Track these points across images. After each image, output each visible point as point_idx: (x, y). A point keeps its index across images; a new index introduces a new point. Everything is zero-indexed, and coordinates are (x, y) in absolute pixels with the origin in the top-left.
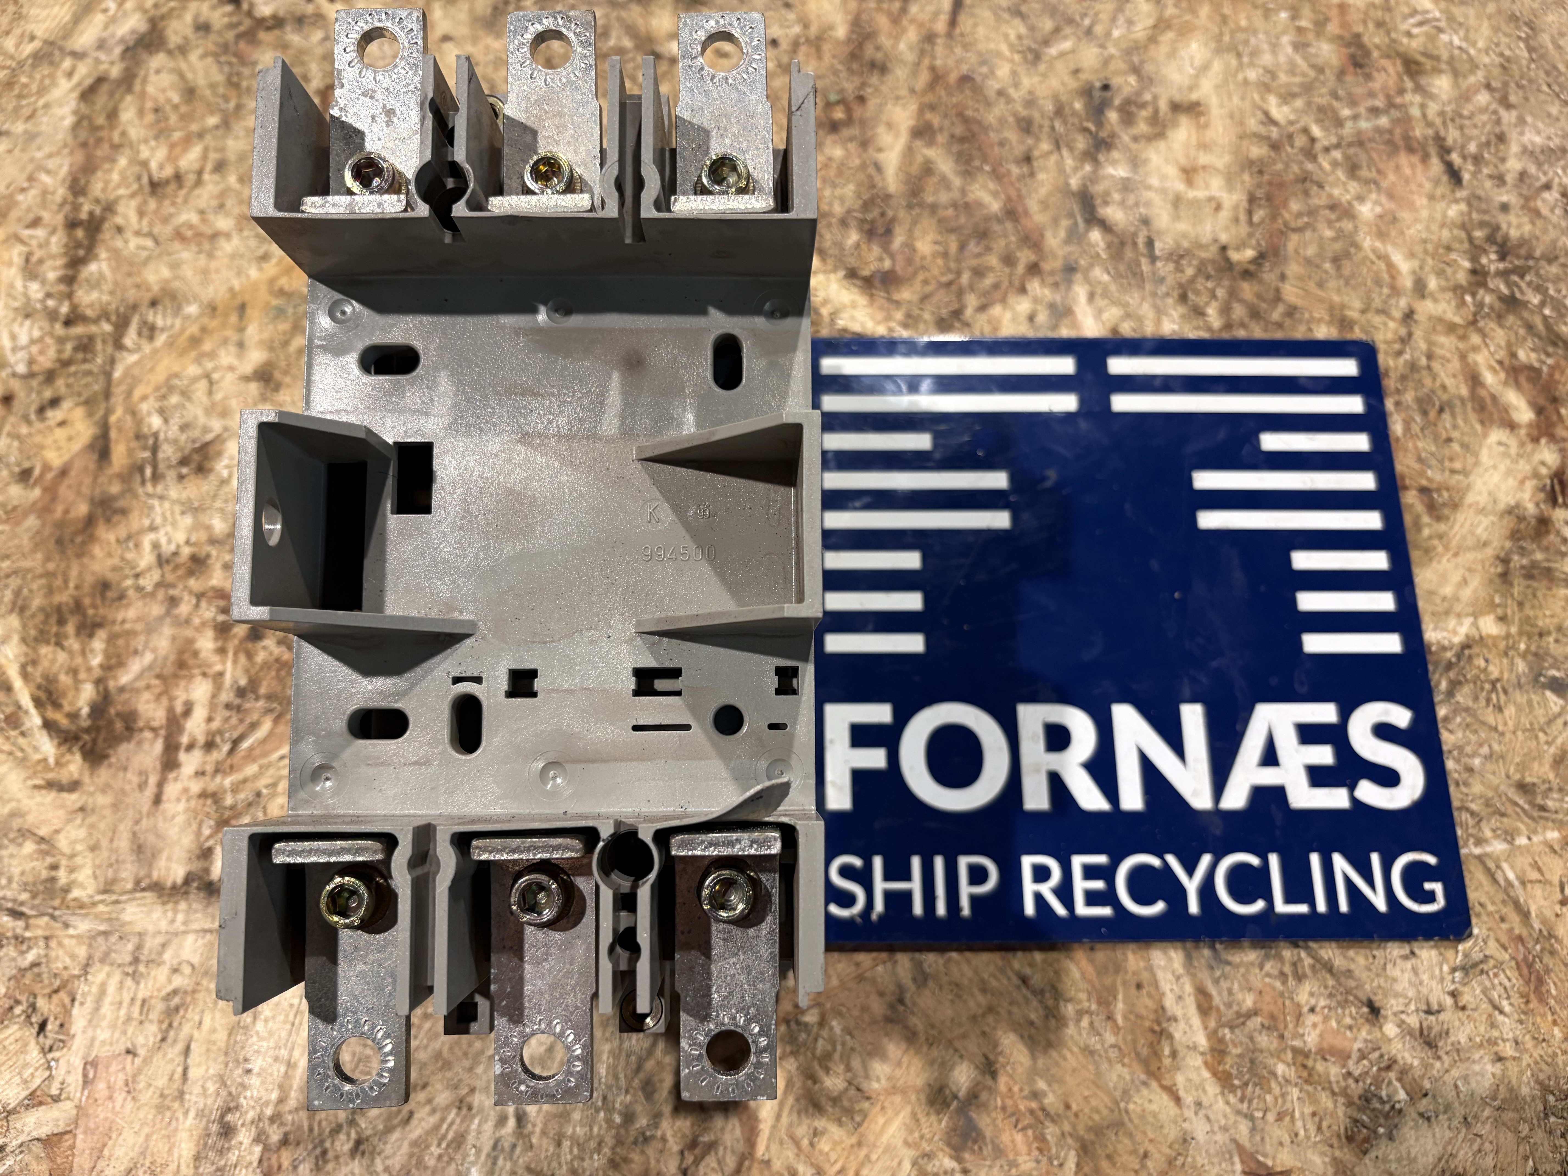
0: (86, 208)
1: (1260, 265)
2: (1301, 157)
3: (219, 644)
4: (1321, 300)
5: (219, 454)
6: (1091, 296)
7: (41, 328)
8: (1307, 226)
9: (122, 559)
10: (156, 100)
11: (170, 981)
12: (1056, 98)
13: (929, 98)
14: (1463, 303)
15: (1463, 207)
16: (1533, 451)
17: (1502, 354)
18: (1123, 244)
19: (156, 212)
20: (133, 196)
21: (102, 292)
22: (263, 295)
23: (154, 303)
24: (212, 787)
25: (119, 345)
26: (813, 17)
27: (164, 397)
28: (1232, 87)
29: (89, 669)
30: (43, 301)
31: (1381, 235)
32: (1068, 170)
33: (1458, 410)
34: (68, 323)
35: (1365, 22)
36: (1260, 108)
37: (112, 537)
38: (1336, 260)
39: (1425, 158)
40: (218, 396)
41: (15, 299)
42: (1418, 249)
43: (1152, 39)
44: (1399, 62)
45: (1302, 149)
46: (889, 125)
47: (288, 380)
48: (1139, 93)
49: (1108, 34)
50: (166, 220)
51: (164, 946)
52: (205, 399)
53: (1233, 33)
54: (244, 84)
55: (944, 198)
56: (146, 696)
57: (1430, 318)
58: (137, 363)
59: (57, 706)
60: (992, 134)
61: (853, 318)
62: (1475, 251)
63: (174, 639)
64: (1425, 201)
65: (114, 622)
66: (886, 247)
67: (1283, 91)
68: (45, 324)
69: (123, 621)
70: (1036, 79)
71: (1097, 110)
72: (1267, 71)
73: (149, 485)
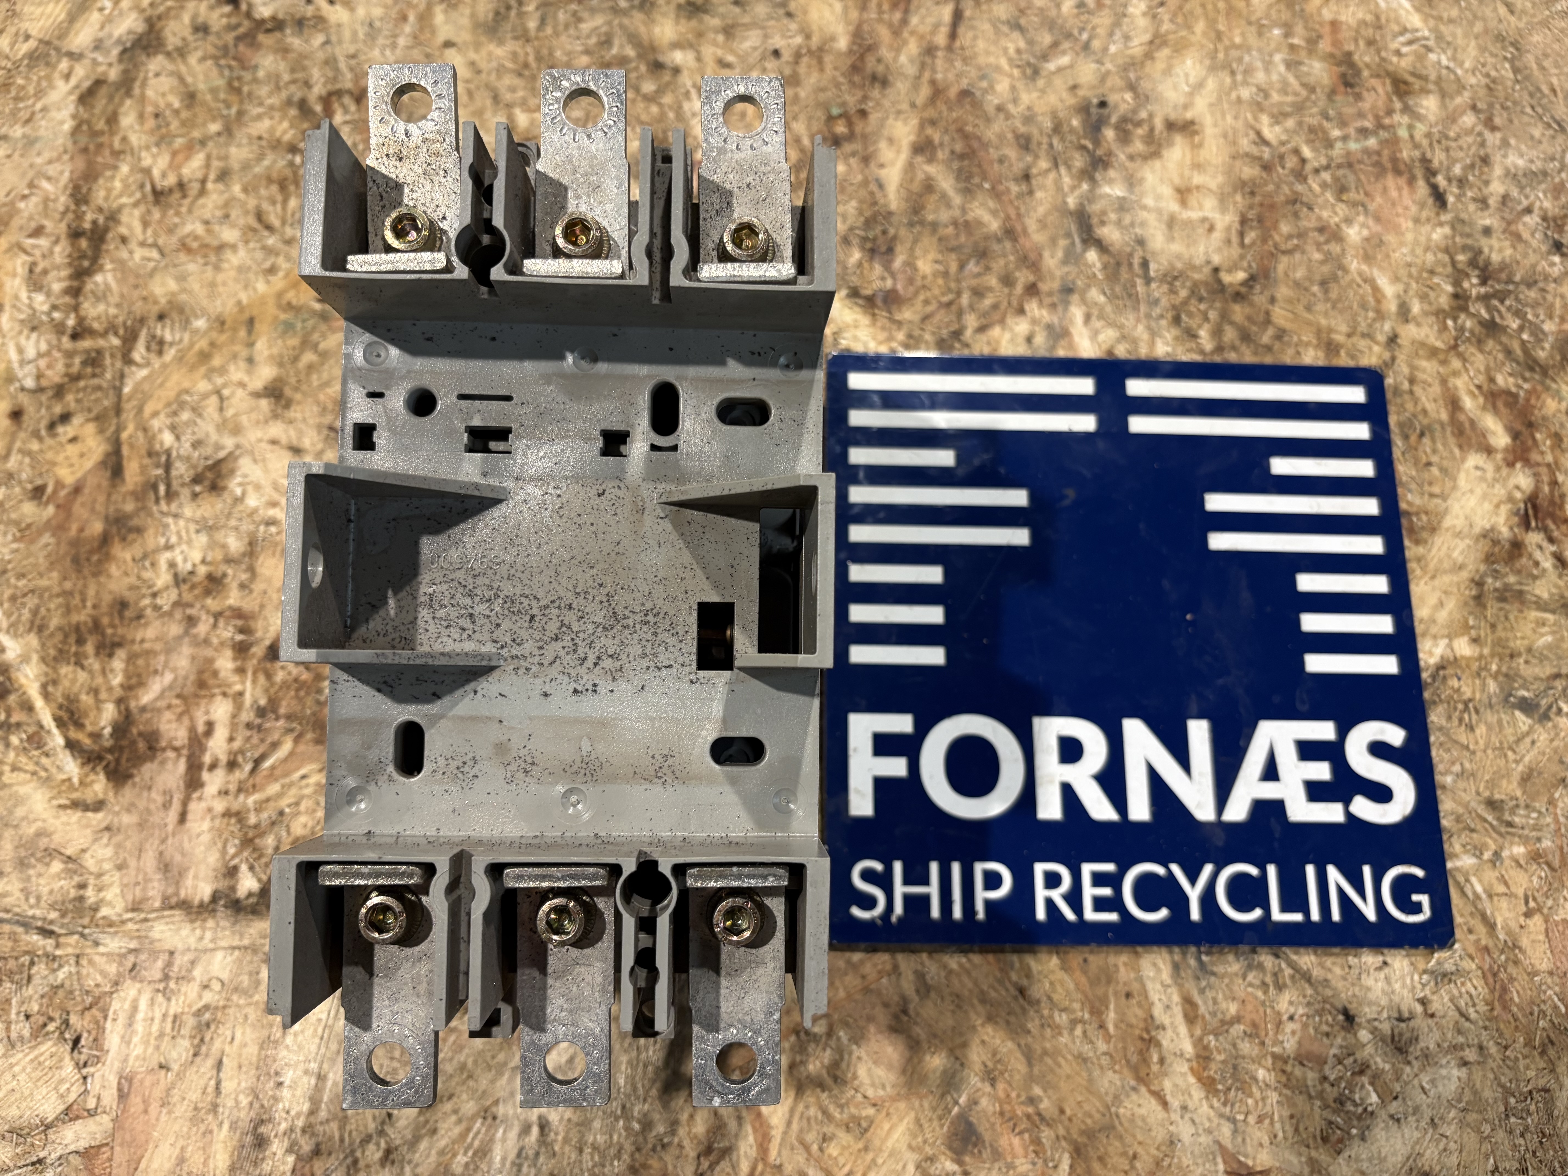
0: (89, 217)
1: (1251, 287)
2: (1292, 179)
3: (238, 663)
4: (1309, 323)
5: (232, 472)
6: (1088, 318)
7: (49, 343)
8: (1296, 248)
9: (139, 577)
10: (156, 106)
11: (200, 997)
12: (1054, 115)
13: (931, 113)
14: (1445, 327)
15: (1447, 230)
16: (1509, 475)
17: (1481, 379)
18: (1118, 264)
19: (160, 222)
20: (136, 205)
21: (108, 304)
22: (271, 309)
23: (161, 317)
24: (236, 806)
25: (128, 360)
26: (815, 28)
27: (175, 413)
28: (1225, 105)
29: (110, 689)
30: (49, 314)
31: (1368, 258)
32: (1066, 189)
33: (1438, 434)
34: (75, 336)
35: (1356, 40)
36: (1252, 127)
37: (128, 556)
38: (1323, 283)
39: (1411, 181)
40: (230, 413)
41: (19, 310)
42: (1403, 273)
43: (1149, 56)
44: (1388, 81)
45: (1292, 170)
46: (891, 141)
47: (298, 396)
48: (1135, 111)
49: (1105, 49)
50: (171, 231)
51: (193, 963)
52: (216, 416)
53: (1227, 49)
54: (246, 89)
55: (944, 216)
56: (168, 715)
57: (1413, 342)
58: (145, 379)
59: (79, 725)
60: (991, 151)
61: (856, 338)
62: (1458, 276)
63: (193, 658)
64: (1410, 224)
65: (133, 641)
66: (887, 266)
67: (1275, 110)
68: (53, 338)
69: (142, 641)
70: (1035, 95)
71: (1095, 127)
72: (1260, 89)
73: (163, 503)
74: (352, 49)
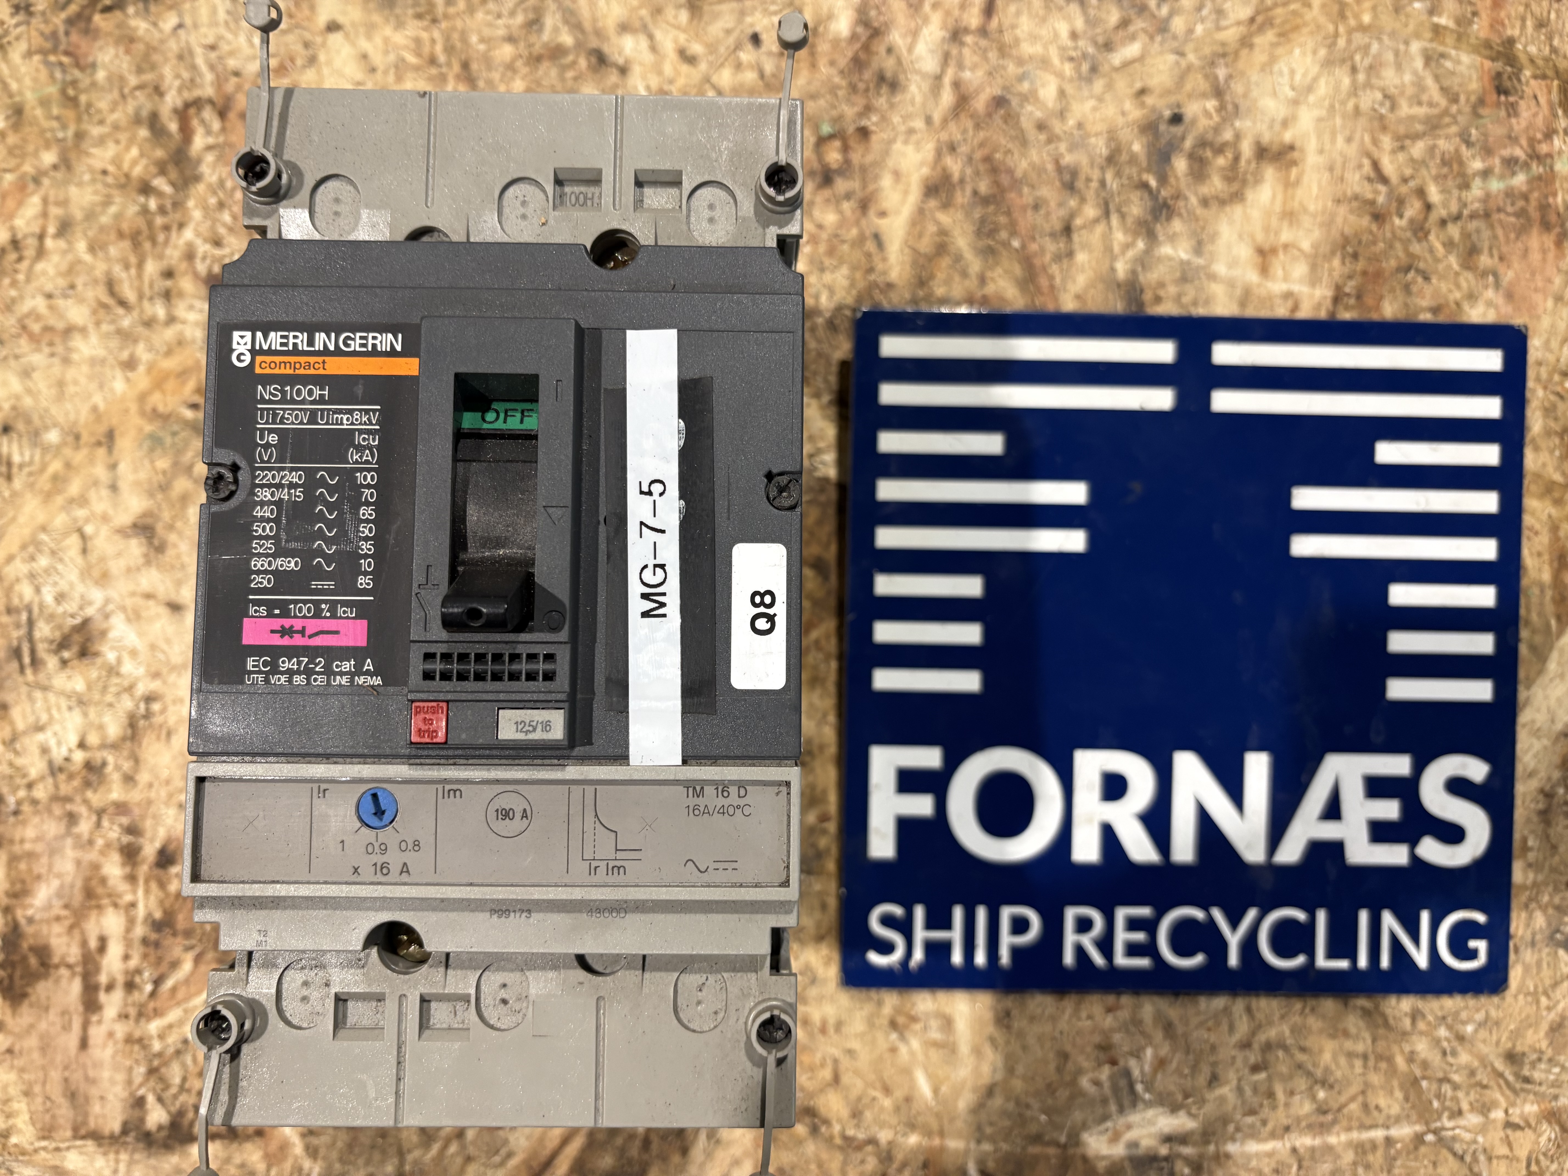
3: (128, 870)
5: (103, 633)
9: (11, 764)
27: (32, 558)
28: (1338, 121)
32: (1116, 249)
36: (1369, 155)
43: (1246, 42)
45: (1412, 221)
46: (897, 175)
47: (173, 536)
48: (1217, 130)
49: (1190, 31)
52: (79, 560)
53: (1350, 32)
60: (1026, 190)
63: (78, 863)
65: (11, 842)
67: (1402, 130)
72: (1386, 96)
73: (29, 671)
74: (210, 40)
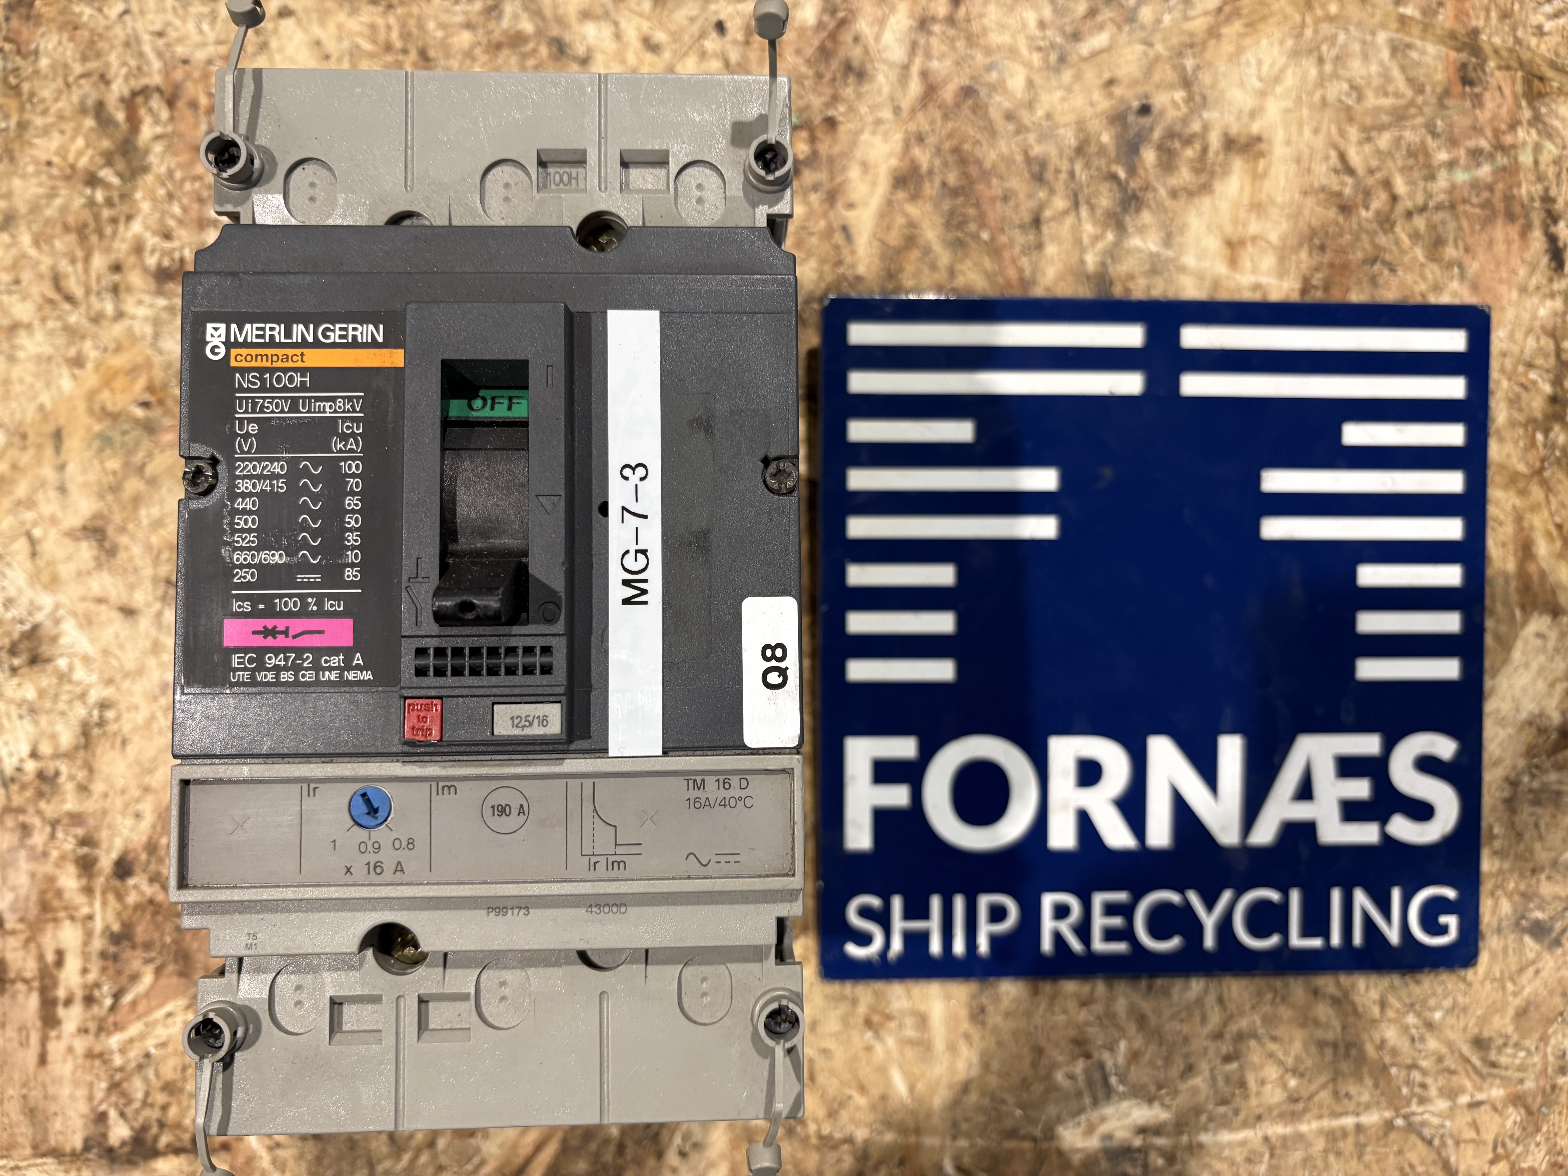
2: (1375, 226)
14: (1533, 444)
15: (1558, 304)
24: (98, 1046)
33: (1499, 590)
35: (1487, 11)
39: (1525, 230)
44: (1519, 77)
56: (11, 943)
64: (1514, 294)
70: (1059, 94)
